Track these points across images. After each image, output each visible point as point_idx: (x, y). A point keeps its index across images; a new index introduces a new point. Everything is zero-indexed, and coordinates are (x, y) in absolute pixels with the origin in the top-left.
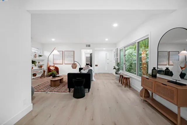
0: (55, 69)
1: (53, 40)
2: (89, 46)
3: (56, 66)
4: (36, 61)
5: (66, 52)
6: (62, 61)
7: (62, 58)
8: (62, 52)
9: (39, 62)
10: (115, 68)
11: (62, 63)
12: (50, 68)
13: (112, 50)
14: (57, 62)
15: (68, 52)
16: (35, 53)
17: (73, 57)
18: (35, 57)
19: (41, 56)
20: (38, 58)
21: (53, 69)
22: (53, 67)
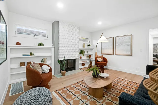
0: (103, 60)
1: (100, 23)
3: (104, 56)
5: (117, 38)
8: (112, 39)
9: (88, 52)
11: (112, 53)
12: (97, 58)
14: (106, 52)
16: (84, 43)
17: (130, 44)
18: (84, 46)
19: (89, 45)
20: (86, 47)
21: (101, 61)
22: (101, 58)
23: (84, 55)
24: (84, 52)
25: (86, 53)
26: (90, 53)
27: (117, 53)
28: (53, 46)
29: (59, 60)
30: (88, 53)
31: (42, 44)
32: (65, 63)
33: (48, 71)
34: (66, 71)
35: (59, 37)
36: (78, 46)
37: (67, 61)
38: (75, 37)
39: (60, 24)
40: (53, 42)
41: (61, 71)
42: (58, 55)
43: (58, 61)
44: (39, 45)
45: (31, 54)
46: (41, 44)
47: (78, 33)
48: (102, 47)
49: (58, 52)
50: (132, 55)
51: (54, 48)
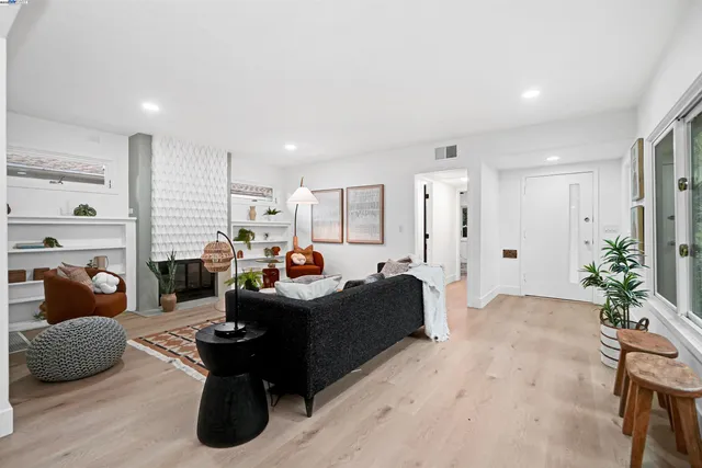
0: (311, 260)
1: (291, 147)
2: (452, 152)
4: (253, 231)
5: (352, 192)
6: (338, 229)
7: (339, 219)
8: (338, 194)
9: (266, 235)
10: (594, 280)
11: (338, 238)
12: (293, 255)
13: (620, 160)
14: (323, 234)
15: (359, 191)
16: (254, 204)
17: (378, 210)
18: (252, 215)
19: (274, 213)
20: (261, 219)
21: (303, 262)
22: (304, 254)
23: (249, 248)
24: (253, 235)
25: (259, 238)
26: (275, 238)
27: (352, 238)
28: (130, 215)
29: (154, 260)
30: (269, 240)
31: (91, 210)
32: (173, 270)
33: (115, 288)
34: (180, 300)
35: (154, 186)
36: (226, 217)
37: (186, 266)
38: (214, 186)
39: (156, 144)
40: (133, 203)
41: (160, 296)
42: (151, 245)
43: (151, 265)
44: (78, 212)
45: (50, 242)
46: (84, 211)
47: (225, 172)
48: (315, 220)
49: (150, 236)
50: (383, 243)
51: (137, 222)
